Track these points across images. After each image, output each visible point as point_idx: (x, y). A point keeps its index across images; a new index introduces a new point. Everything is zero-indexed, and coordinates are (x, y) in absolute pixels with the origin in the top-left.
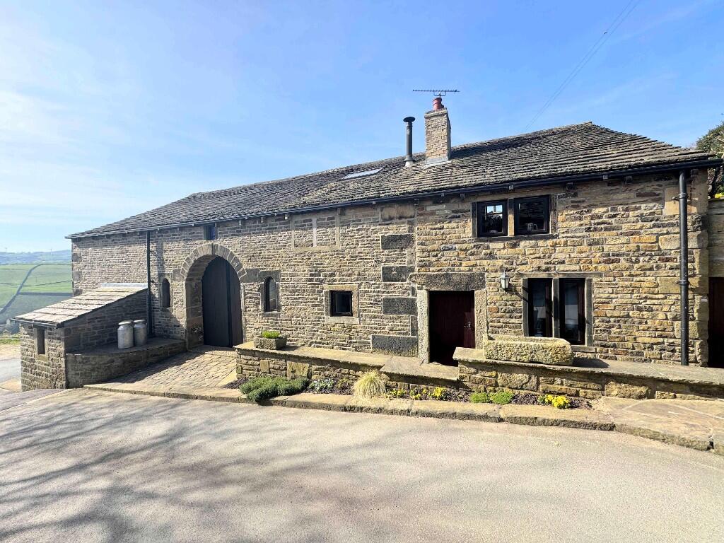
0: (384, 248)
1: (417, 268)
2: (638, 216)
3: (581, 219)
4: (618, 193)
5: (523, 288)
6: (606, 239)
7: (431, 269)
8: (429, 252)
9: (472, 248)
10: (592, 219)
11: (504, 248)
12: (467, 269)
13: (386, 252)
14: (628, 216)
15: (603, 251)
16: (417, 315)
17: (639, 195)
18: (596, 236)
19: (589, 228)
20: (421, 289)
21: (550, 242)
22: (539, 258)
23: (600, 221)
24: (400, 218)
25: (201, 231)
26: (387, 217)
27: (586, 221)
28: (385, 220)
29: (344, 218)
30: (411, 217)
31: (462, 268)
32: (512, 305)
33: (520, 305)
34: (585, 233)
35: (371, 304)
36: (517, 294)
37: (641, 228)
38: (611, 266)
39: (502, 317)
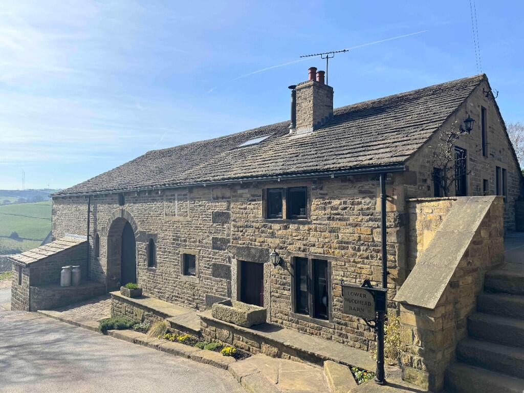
0: (214, 222)
1: (231, 240)
2: (359, 210)
3: (325, 209)
4: (348, 189)
5: (291, 265)
6: (339, 228)
7: (240, 242)
8: (238, 227)
9: (262, 227)
10: (332, 210)
11: (280, 229)
12: (259, 244)
13: (215, 225)
14: (353, 210)
15: (338, 238)
16: (231, 280)
17: (361, 192)
18: (334, 224)
19: (330, 218)
20: (234, 258)
21: (306, 227)
22: (300, 240)
23: (336, 212)
24: (223, 198)
25: (117, 197)
26: (215, 196)
27: (328, 211)
28: (214, 199)
29: (192, 195)
30: (229, 198)
31: (256, 243)
32: (284, 278)
33: (289, 279)
34: (327, 222)
35: (206, 267)
36: (288, 270)
37: (361, 221)
38: (343, 252)
39: (279, 288)
